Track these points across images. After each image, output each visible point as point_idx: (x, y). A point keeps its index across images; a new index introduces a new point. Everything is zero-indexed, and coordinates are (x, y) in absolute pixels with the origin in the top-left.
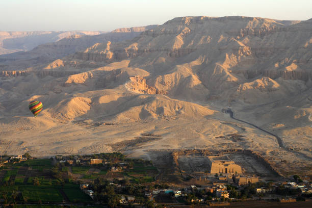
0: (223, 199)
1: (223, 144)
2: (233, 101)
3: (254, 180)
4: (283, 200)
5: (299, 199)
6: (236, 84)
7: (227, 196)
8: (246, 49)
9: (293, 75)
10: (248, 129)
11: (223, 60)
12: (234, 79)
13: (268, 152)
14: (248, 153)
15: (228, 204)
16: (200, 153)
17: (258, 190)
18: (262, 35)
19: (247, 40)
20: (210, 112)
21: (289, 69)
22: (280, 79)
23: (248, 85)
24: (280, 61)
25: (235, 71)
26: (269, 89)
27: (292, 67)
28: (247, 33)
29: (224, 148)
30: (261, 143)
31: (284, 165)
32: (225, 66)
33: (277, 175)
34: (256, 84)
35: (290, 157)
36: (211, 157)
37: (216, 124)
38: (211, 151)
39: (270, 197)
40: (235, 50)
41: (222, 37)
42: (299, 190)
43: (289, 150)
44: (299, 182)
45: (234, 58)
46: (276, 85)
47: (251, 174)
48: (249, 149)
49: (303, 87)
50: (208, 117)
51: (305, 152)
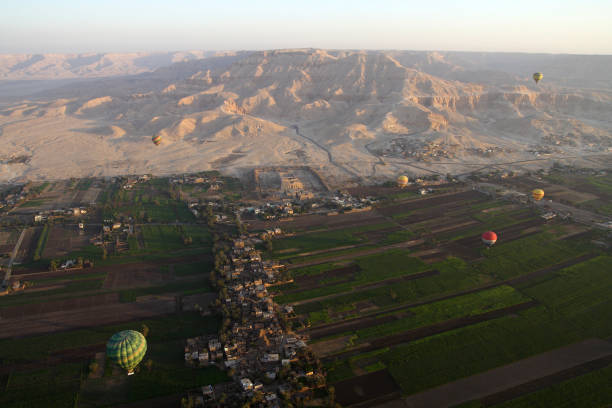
0: (289, 215)
1: (290, 160)
2: (298, 118)
3: (311, 196)
4: (330, 214)
5: (340, 212)
6: (301, 104)
7: (291, 212)
8: (308, 76)
9: (340, 97)
10: (309, 144)
11: (291, 86)
12: (299, 100)
13: (321, 167)
14: (308, 169)
15: (292, 219)
16: (274, 169)
17: (314, 205)
18: (319, 66)
19: (307, 70)
20: (281, 128)
21: (337, 93)
22: (331, 100)
23: (309, 106)
24: (330, 87)
25: (300, 94)
26: (323, 108)
27: (339, 92)
28: (308, 65)
29: (292, 164)
30: (317, 158)
31: (332, 179)
32: (293, 90)
33: (327, 190)
34: (314, 106)
35: (336, 172)
36: (281, 174)
37: (286, 140)
38: (282, 167)
39: (321, 211)
40: (300, 77)
41: (290, 67)
42: (340, 205)
43: (336, 164)
44: (341, 197)
45: (299, 82)
46: (328, 105)
47: (309, 189)
48: (309, 165)
49: (347, 106)
50: (280, 133)
51: (346, 166)
